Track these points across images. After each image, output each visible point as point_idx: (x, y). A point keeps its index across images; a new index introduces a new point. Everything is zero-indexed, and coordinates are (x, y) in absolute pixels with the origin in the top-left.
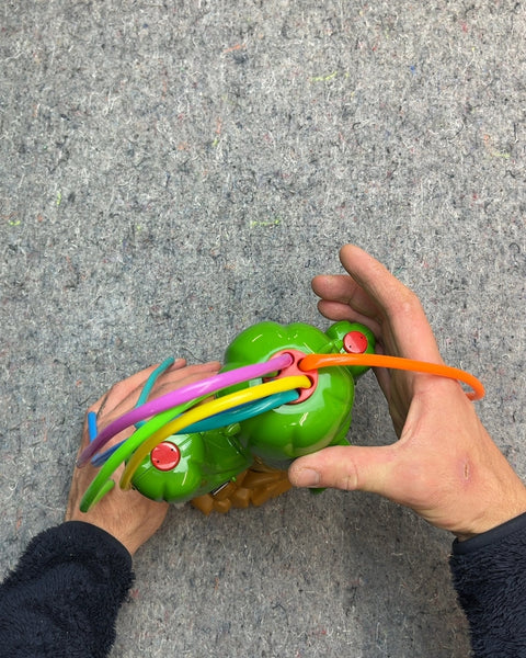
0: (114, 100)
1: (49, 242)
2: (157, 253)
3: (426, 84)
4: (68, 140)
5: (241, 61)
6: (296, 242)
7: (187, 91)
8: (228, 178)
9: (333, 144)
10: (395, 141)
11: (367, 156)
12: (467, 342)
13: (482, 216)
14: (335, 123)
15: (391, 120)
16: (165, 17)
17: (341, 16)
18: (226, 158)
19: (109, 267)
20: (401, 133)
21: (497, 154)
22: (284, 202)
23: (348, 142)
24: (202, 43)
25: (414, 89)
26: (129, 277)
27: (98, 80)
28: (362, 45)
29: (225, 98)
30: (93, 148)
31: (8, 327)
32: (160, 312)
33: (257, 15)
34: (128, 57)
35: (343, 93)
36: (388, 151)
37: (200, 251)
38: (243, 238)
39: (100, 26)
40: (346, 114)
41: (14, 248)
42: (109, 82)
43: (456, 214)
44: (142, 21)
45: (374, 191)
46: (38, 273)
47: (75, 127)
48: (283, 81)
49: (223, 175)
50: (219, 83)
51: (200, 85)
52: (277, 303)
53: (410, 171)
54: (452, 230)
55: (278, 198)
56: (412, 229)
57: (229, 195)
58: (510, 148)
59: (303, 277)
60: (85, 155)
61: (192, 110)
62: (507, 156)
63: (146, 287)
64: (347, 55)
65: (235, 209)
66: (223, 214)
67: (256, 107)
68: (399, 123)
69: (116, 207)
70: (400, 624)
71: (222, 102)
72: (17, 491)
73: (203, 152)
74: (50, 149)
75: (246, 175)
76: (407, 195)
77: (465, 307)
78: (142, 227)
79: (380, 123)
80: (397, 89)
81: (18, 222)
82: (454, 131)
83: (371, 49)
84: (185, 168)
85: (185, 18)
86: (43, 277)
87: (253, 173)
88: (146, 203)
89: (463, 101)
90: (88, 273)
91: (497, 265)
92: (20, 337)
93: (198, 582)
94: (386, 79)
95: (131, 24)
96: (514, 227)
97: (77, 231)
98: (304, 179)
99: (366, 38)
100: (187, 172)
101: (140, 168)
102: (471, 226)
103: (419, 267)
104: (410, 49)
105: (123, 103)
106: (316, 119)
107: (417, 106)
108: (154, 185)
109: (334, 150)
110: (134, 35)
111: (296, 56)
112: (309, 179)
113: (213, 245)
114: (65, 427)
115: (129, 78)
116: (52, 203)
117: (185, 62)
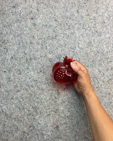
0: (11, 36)
1: (11, 68)
2: (33, 61)
3: (68, 9)
4: (6, 47)
5: (32, 19)
6: (58, 48)
7: (25, 28)
8: (40, 41)
9: (56, 27)
10: (67, 22)
11: (63, 27)
12: (96, 52)
13: (89, 29)
14: (55, 23)
15: (65, 18)
16: (14, 16)
17: (47, 3)
18: (38, 38)
19: (25, 67)
20: (68, 20)
21: (86, 17)
22: (52, 41)
23: (59, 25)
24: (23, 18)
25: (66, 11)
26: (30, 68)
27: (7, 33)
28: (53, 7)
29: (32, 27)
30: (12, 46)
31: (11, 87)
32: (39, 71)
33: (31, 9)
34: (10, 27)
35: (54, 17)
36: (67, 24)
37: (41, 57)
38: (48, 51)
39: (2, 23)
40: (56, 20)
41: (5, 72)
42: (9, 33)
43: (84, 30)
44: (10, 19)
45: (68, 32)
46: (12, 74)
47: (6, 44)
48: (42, 19)
49: (39, 41)
50: (30, 24)
51: (27, 26)
52: (60, 60)
53: (72, 26)
54: (85, 33)
55: (51, 41)
56: (77, 36)
57: (42, 44)
58: (88, 15)
59: (62, 53)
60: (11, 48)
61: (27, 32)
62: (88, 16)
63: (34, 68)
64: (51, 10)
65: (44, 46)
66: (42, 48)
67: (39, 26)
68: (66, 18)
69: (21, 55)
70: (108, 107)
71: (32, 28)
72: (27, 117)
73: (33, 38)
74: (3, 50)
75: (43, 39)
76: (74, 31)
77: (93, 46)
78: (28, 57)
79: (63, 20)
80: (63, 12)
81: (4, 66)
82: (77, 16)
83: (55, 7)
84: (31, 43)
85: (18, 15)
86: (13, 75)
87: (44, 38)
88: (27, 52)
89: (76, 10)
90: (22, 70)
91: (95, 36)
92: (14, 88)
93: (69, 117)
94: (60, 11)
95: (8, 20)
96: (95, 28)
97: (16, 63)
98: (54, 36)
99: (53, 5)
100: (32, 43)
101: (23, 46)
102: (88, 31)
103: (82, 42)
104: (62, 4)
105: (14, 35)
106: (51, 24)
107: (68, 14)
108: (27, 48)
109: (57, 28)
110: (9, 22)
111: (42, 14)
112: (55, 35)
113: (43, 55)
114: (31, 100)
115: (12, 30)
116: (9, 60)
117: (22, 23)
